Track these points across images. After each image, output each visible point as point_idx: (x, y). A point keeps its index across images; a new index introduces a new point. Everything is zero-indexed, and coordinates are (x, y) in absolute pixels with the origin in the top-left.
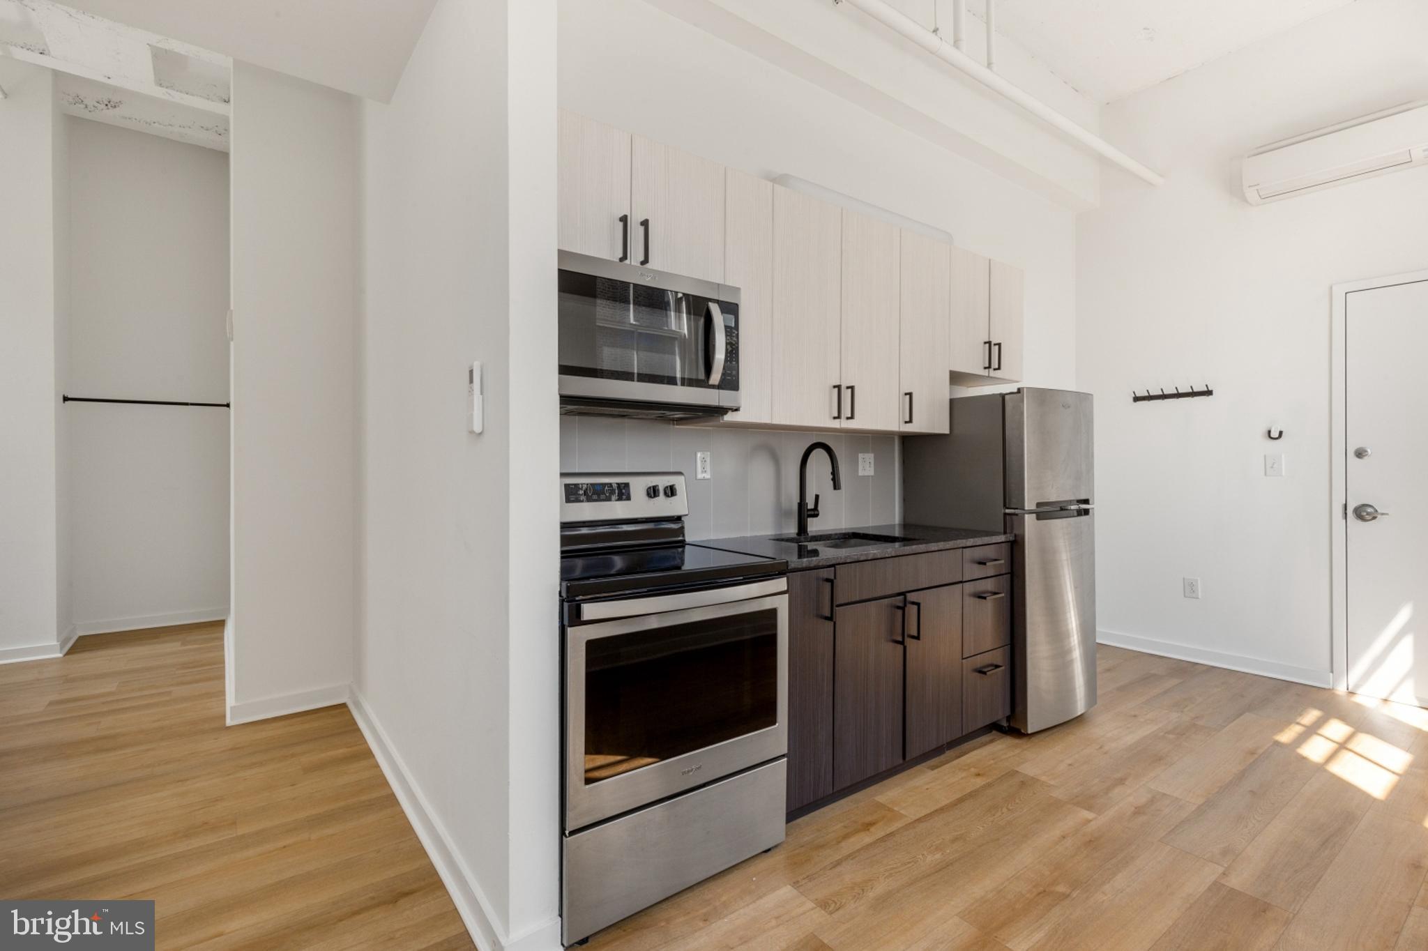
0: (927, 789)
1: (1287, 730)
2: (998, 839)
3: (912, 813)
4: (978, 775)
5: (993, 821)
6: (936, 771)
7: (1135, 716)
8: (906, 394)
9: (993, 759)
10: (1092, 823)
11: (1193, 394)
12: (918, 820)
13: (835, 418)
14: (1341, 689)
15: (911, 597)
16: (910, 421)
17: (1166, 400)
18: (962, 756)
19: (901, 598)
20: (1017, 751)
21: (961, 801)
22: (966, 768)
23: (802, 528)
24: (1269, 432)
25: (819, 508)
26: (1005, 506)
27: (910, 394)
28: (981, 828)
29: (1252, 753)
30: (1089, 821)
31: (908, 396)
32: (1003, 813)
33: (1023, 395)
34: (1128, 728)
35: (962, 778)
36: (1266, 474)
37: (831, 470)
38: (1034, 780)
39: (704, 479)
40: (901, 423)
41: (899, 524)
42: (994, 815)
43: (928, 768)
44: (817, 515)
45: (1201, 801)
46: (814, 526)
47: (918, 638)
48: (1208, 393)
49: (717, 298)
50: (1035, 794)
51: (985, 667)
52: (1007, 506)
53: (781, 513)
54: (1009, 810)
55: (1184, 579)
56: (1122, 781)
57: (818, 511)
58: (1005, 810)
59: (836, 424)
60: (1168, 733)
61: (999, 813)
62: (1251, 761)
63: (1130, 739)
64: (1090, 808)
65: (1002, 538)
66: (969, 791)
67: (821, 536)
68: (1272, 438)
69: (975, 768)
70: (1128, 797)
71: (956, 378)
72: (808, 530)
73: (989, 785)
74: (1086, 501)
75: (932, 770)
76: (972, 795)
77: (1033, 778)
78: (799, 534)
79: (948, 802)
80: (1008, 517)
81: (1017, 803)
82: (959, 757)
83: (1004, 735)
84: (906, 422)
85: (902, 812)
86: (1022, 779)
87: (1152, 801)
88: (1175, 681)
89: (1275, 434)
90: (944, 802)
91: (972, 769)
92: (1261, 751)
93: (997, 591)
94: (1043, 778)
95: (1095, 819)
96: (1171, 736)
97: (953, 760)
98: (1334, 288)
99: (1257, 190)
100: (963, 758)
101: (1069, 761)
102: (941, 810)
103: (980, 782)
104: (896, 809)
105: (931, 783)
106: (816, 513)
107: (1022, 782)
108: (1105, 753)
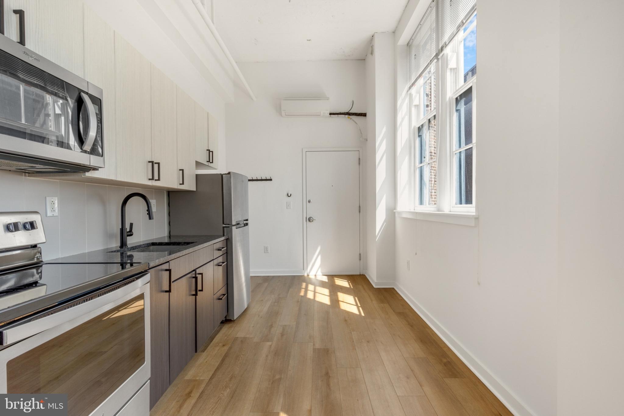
0: (206, 362)
1: (301, 291)
2: (246, 370)
3: (206, 377)
4: (224, 345)
5: (240, 363)
6: (206, 352)
7: (262, 300)
8: (180, 170)
9: (226, 336)
10: (272, 346)
11: (266, 180)
12: (210, 378)
13: (150, 179)
14: (306, 275)
15: (198, 271)
16: (183, 184)
17: (263, 181)
18: (213, 340)
19: (194, 272)
20: (232, 329)
21: (223, 360)
22: (217, 345)
23: (123, 244)
24: (288, 194)
25: (133, 231)
26: (223, 223)
27: (183, 170)
28: (238, 368)
29: (298, 302)
30: (271, 346)
31: (181, 171)
32: (242, 357)
33: (231, 175)
34: (263, 305)
35: (218, 350)
36: (287, 208)
37: (147, 209)
38: (245, 338)
39: (53, 216)
40: (178, 185)
41: (167, 236)
42: (239, 360)
43: (201, 352)
44: (131, 235)
45: (295, 323)
46: (131, 241)
47: (202, 290)
48: (271, 180)
49: (87, 91)
50: (248, 344)
51: (220, 297)
52: (225, 223)
53: (109, 236)
54: (243, 355)
55: (264, 246)
56: (271, 326)
57: (132, 232)
58: (242, 356)
59: (150, 183)
60: (274, 303)
61: (241, 358)
62: (299, 304)
63: (266, 309)
64: (268, 341)
65: (223, 238)
66: (224, 354)
67: (136, 246)
68: (289, 196)
69: (221, 343)
70: (277, 331)
71: (198, 164)
72: (128, 243)
73: (230, 348)
74: (247, 220)
75: (204, 352)
76: (226, 356)
77: (244, 338)
78: (122, 247)
79: (219, 363)
80: (225, 228)
81: (245, 351)
82: (212, 341)
83: (223, 324)
84: (180, 184)
85: (201, 378)
86: (241, 340)
87: (284, 329)
88: (266, 284)
89: (289, 195)
90: (217, 364)
91: (220, 344)
92: (300, 300)
93: (223, 262)
94: (248, 336)
95: (272, 344)
96: (276, 304)
97: (210, 344)
98: (303, 149)
99: (285, 112)
100: (214, 340)
101: (252, 325)
102: (218, 369)
103: (226, 348)
104: (198, 379)
105: (206, 358)
106: (132, 233)
107: (241, 341)
108: (261, 318)
